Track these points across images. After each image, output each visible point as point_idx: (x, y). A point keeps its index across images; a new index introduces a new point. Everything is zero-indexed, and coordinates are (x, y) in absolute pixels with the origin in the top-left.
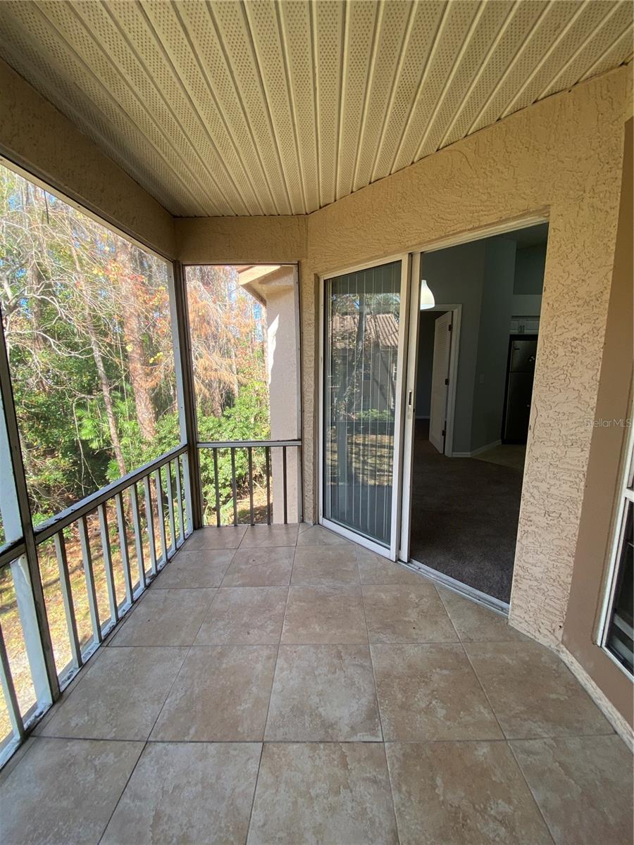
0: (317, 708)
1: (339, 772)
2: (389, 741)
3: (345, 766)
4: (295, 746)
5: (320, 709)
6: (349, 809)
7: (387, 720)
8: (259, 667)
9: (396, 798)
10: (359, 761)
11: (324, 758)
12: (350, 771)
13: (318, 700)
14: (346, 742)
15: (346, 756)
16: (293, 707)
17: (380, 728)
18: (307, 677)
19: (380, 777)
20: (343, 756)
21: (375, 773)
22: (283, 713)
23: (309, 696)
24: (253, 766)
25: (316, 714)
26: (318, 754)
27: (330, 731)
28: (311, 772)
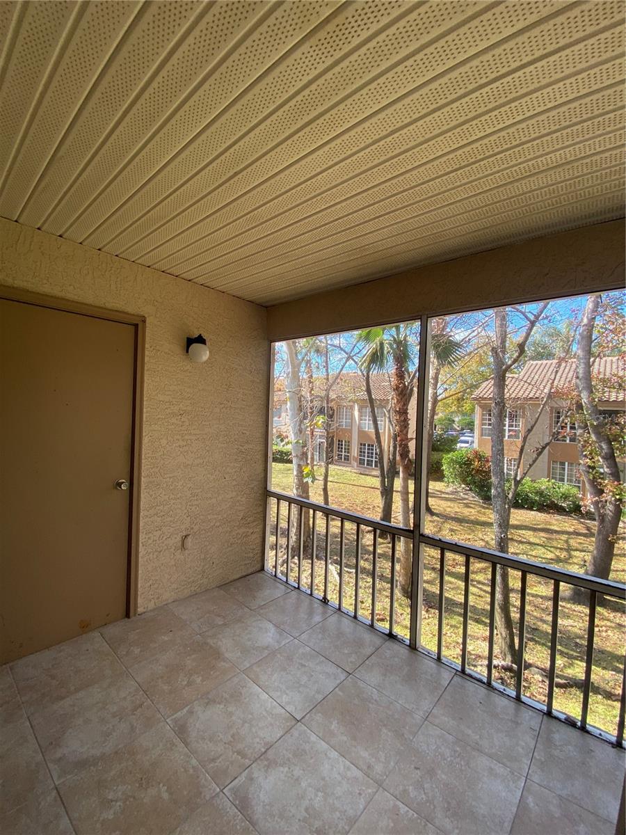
0: (289, 768)
1: (240, 746)
2: (218, 794)
3: (239, 753)
4: (279, 735)
5: (286, 769)
6: (220, 734)
7: (228, 810)
8: (364, 754)
9: (194, 762)
10: (232, 763)
11: (256, 745)
12: (234, 752)
13: (295, 773)
14: (249, 766)
15: (242, 758)
16: (306, 753)
17: (231, 799)
18: (323, 783)
19: (212, 765)
20: (244, 756)
21: (217, 764)
22: (307, 744)
23: (304, 770)
24: (290, 708)
25: (286, 764)
26: (261, 744)
27: (266, 763)
28: (256, 732)
